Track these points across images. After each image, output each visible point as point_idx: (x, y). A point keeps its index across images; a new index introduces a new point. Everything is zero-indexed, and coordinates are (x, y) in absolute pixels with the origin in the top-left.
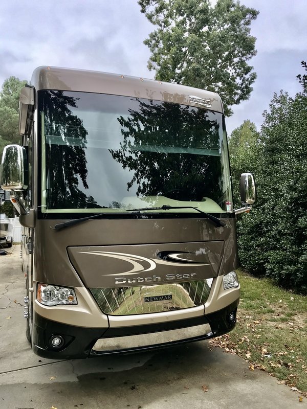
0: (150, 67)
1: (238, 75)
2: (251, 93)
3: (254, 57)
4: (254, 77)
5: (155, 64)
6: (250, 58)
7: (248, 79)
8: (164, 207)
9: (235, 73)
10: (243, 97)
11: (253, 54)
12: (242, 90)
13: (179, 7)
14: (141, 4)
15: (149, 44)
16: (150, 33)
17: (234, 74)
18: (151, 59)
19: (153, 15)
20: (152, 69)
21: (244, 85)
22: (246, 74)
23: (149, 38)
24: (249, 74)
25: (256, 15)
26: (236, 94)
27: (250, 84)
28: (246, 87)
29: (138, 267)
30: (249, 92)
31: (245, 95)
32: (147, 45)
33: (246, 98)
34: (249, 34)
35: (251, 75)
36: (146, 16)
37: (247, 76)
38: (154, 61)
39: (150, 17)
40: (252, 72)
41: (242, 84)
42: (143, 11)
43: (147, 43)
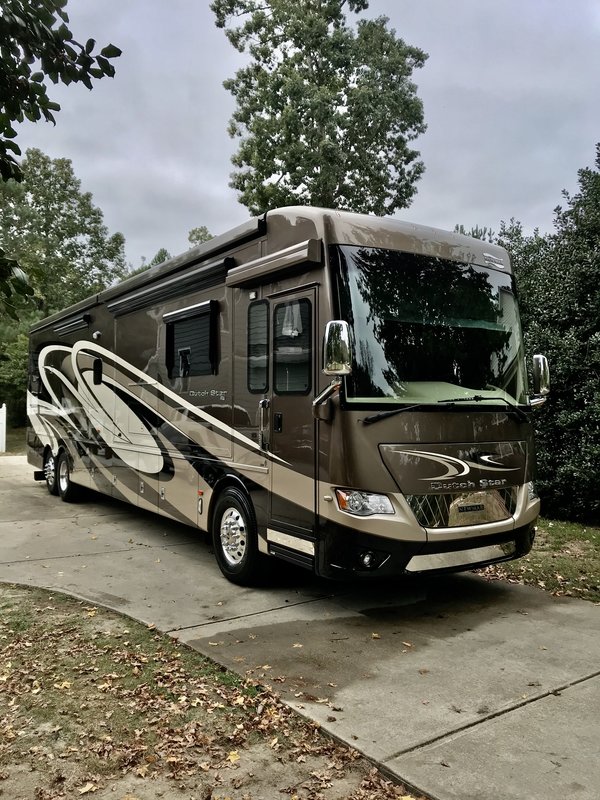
0: (233, 131)
1: (390, 162)
2: (414, 197)
3: (421, 135)
4: (419, 170)
5: (241, 126)
6: (416, 136)
7: (409, 173)
8: (477, 398)
9: (385, 157)
10: (399, 203)
11: (421, 130)
12: (400, 191)
13: (297, 31)
14: (216, 10)
15: (233, 89)
16: (237, 71)
17: (383, 159)
18: (236, 116)
19: (239, 36)
20: (235, 135)
21: (403, 183)
22: (407, 163)
23: (235, 78)
24: (412, 163)
25: (423, 61)
26: (389, 195)
27: (412, 181)
28: (407, 186)
29: (453, 471)
30: (411, 196)
31: (402, 198)
32: (230, 91)
33: (406, 206)
34: (414, 96)
35: (414, 166)
36: (227, 35)
37: (408, 168)
38: (241, 120)
39: (234, 39)
40: (417, 160)
41: (400, 181)
42: (220, 25)
43: (229, 85)
